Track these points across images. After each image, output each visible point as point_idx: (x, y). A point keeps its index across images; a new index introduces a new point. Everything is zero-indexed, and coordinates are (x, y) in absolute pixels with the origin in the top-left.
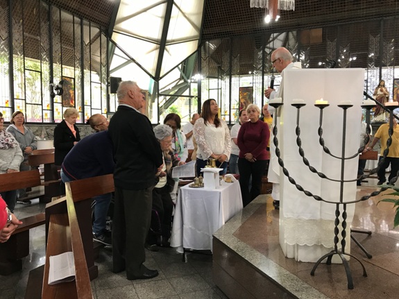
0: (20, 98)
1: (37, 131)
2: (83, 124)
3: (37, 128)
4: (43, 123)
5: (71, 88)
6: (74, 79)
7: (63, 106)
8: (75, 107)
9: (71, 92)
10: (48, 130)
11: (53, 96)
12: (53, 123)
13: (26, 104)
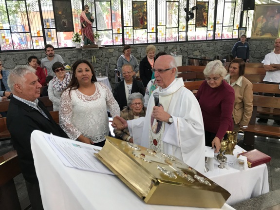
0: (162, 24)
1: (173, 48)
2: (214, 40)
3: (173, 46)
4: (178, 42)
5: (205, 11)
6: (208, 2)
7: (196, 27)
8: (207, 27)
9: (205, 14)
10: (181, 47)
11: (187, 20)
12: (187, 41)
13: (166, 28)
